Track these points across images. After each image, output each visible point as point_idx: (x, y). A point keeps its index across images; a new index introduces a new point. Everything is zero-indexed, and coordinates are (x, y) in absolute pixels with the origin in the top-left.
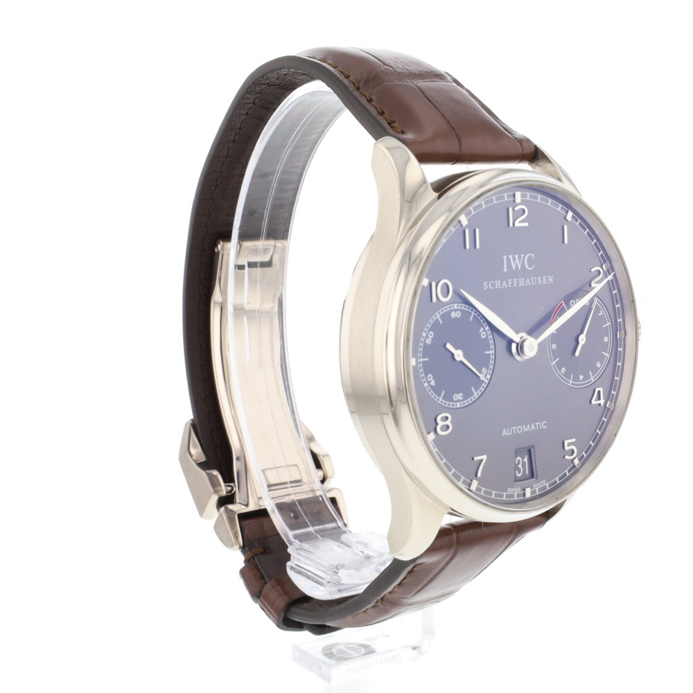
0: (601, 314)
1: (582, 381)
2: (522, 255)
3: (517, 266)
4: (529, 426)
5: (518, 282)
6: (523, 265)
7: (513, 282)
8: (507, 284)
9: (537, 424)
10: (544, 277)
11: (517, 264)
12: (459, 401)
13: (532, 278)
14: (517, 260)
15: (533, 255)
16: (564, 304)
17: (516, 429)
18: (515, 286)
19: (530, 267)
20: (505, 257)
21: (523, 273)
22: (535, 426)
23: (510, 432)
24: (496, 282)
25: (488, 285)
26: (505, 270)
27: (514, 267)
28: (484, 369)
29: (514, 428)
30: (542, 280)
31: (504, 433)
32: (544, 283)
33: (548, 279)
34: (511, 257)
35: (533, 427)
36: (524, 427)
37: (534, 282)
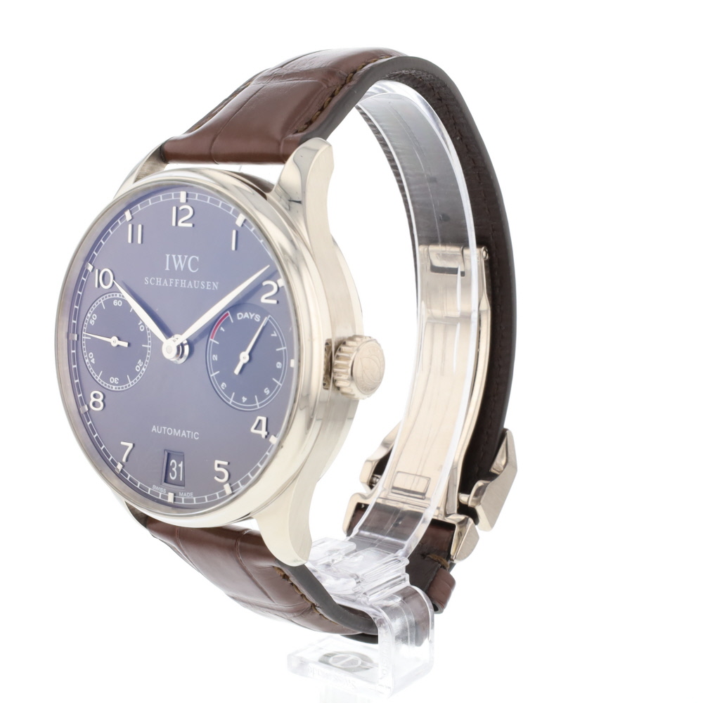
0: (275, 335)
1: (245, 403)
2: (186, 256)
3: (179, 266)
4: (179, 431)
5: (180, 282)
6: (186, 266)
7: (174, 282)
8: (168, 283)
9: (189, 432)
10: (208, 283)
11: (179, 264)
12: (114, 384)
13: (195, 282)
14: (180, 260)
15: (197, 258)
16: (230, 315)
17: (166, 430)
18: (176, 286)
19: (193, 269)
20: (168, 256)
21: (185, 274)
22: (187, 434)
23: (159, 430)
24: (157, 279)
25: (149, 281)
26: (167, 269)
27: (176, 267)
28: (140, 361)
29: (165, 428)
30: (206, 285)
31: (154, 429)
32: (208, 288)
33: (212, 285)
34: (174, 256)
35: (184, 434)
36: (175, 430)
37: (196, 286)
